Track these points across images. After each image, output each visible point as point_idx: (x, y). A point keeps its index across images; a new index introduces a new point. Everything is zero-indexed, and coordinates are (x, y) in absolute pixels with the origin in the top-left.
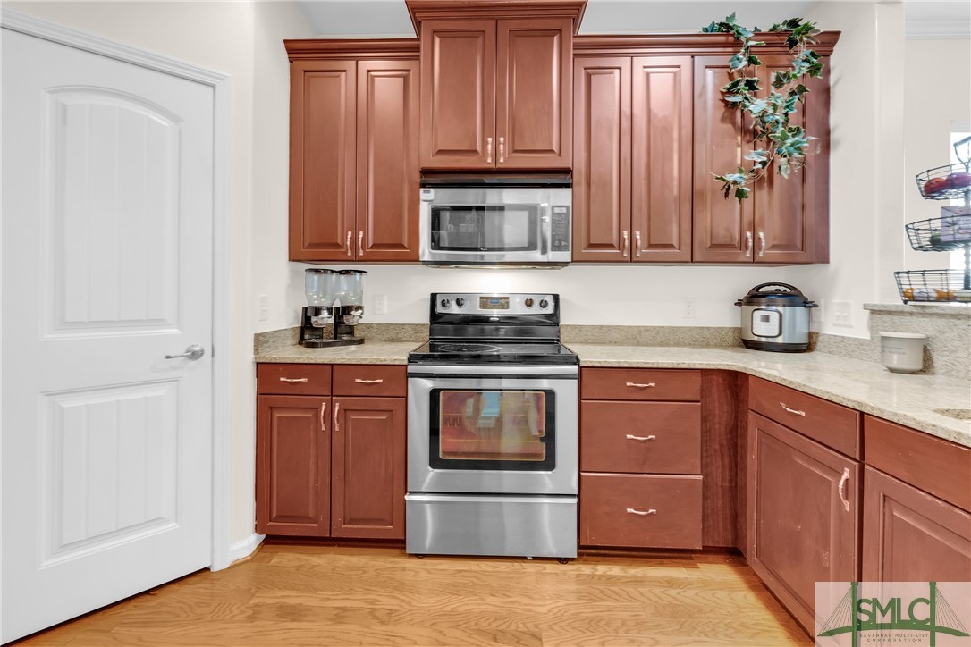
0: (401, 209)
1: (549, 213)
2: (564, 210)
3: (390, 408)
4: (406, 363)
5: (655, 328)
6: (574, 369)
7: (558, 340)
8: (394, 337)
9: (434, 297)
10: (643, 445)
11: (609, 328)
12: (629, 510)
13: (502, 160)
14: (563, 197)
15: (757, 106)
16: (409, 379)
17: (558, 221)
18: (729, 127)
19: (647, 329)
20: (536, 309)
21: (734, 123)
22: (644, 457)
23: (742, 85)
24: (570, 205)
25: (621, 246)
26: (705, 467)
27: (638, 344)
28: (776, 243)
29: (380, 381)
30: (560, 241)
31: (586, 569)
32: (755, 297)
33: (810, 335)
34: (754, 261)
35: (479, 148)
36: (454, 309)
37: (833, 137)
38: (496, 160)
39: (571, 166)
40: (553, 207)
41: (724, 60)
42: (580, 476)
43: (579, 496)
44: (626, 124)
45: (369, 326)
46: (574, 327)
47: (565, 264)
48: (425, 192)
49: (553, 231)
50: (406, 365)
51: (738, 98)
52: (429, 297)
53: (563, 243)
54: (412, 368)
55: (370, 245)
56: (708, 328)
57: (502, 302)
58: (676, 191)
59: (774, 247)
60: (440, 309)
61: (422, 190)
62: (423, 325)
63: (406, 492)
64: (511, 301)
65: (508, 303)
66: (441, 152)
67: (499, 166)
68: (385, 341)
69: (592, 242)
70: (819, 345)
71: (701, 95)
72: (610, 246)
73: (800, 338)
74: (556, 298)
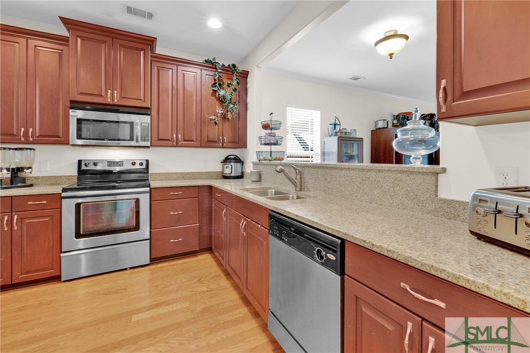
0: (58, 118)
1: (139, 124)
2: (147, 125)
3: (52, 214)
4: (61, 192)
5: (191, 173)
6: (148, 189)
7: (148, 180)
8: (54, 183)
9: (80, 162)
10: (177, 216)
11: (172, 173)
12: (171, 241)
13: (116, 101)
14: (146, 119)
15: (222, 93)
16: (62, 200)
17: (143, 129)
18: (214, 98)
19: (188, 173)
20: (137, 166)
21: (216, 97)
22: (178, 220)
23: (217, 84)
24: (150, 122)
25: (172, 140)
26: (200, 221)
27: (185, 179)
28: (230, 141)
29: (45, 202)
30: (145, 137)
31: (153, 267)
32: (227, 160)
33: (242, 173)
34: (223, 147)
35: (103, 94)
36: (91, 167)
37: (248, 105)
38: (113, 100)
39: (150, 107)
40: (141, 123)
41: (212, 73)
42: (151, 232)
43: (150, 239)
44: (175, 92)
45: (37, 178)
46: (156, 174)
47: (148, 147)
48: (72, 111)
49: (141, 133)
50: (61, 194)
51: (216, 89)
52: (77, 162)
53: (146, 138)
54: (64, 194)
55: (37, 135)
56: (212, 172)
57: (120, 163)
58: (194, 120)
59: (229, 142)
60: (83, 167)
61: (71, 110)
62: (74, 176)
63: (61, 252)
64: (124, 163)
65: (123, 164)
66: (81, 93)
67: (114, 103)
68: (48, 185)
69: (160, 138)
70: (245, 176)
71: (204, 85)
72: (168, 140)
73: (239, 174)
74: (147, 161)
